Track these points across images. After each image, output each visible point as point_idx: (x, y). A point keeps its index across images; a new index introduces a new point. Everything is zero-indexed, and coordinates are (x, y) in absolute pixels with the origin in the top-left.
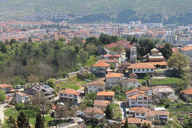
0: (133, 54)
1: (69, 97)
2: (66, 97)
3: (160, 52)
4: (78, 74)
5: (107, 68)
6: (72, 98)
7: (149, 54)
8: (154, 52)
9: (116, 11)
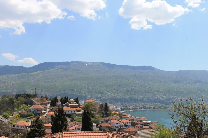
0: (59, 102)
1: (21, 128)
2: (18, 128)
3: (75, 101)
4: (20, 114)
5: (42, 109)
6: (24, 128)
7: (68, 103)
8: (72, 101)
9: (15, 91)
